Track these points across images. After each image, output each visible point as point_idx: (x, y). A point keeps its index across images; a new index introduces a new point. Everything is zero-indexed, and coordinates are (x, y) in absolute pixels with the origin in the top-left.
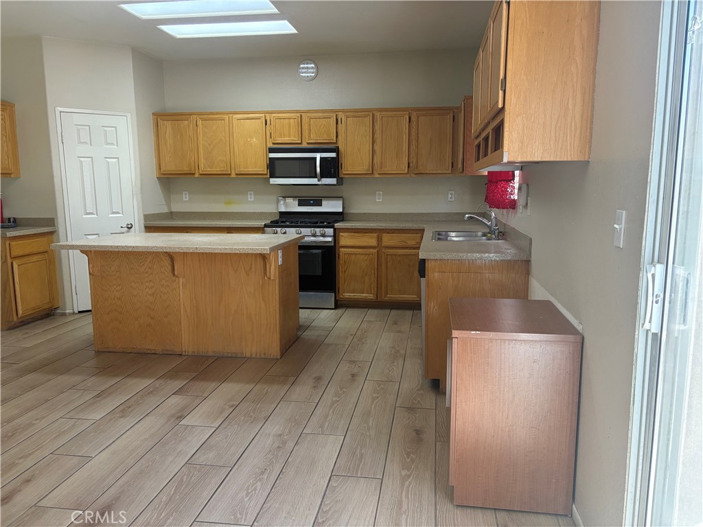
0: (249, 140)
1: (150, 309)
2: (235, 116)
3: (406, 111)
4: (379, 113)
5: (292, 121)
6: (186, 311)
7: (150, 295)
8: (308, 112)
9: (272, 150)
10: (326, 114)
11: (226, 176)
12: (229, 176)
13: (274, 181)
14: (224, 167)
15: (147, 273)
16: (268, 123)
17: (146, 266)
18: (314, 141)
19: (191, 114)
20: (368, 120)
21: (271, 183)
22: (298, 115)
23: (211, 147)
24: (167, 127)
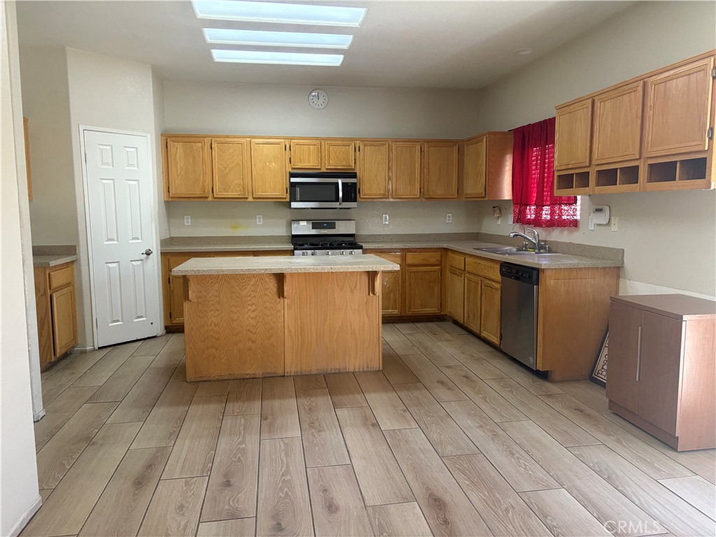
0: (268, 164)
1: (252, 332)
2: (254, 140)
3: (418, 142)
4: (394, 143)
5: (312, 147)
6: (290, 332)
7: (252, 318)
8: (328, 139)
9: (292, 175)
10: (346, 143)
11: (243, 200)
12: (246, 200)
13: (294, 205)
14: (240, 191)
15: (250, 296)
16: (288, 148)
17: (248, 290)
18: (334, 167)
19: (205, 137)
20: (384, 149)
21: (292, 207)
22: (318, 142)
23: (227, 170)
24: (178, 149)
